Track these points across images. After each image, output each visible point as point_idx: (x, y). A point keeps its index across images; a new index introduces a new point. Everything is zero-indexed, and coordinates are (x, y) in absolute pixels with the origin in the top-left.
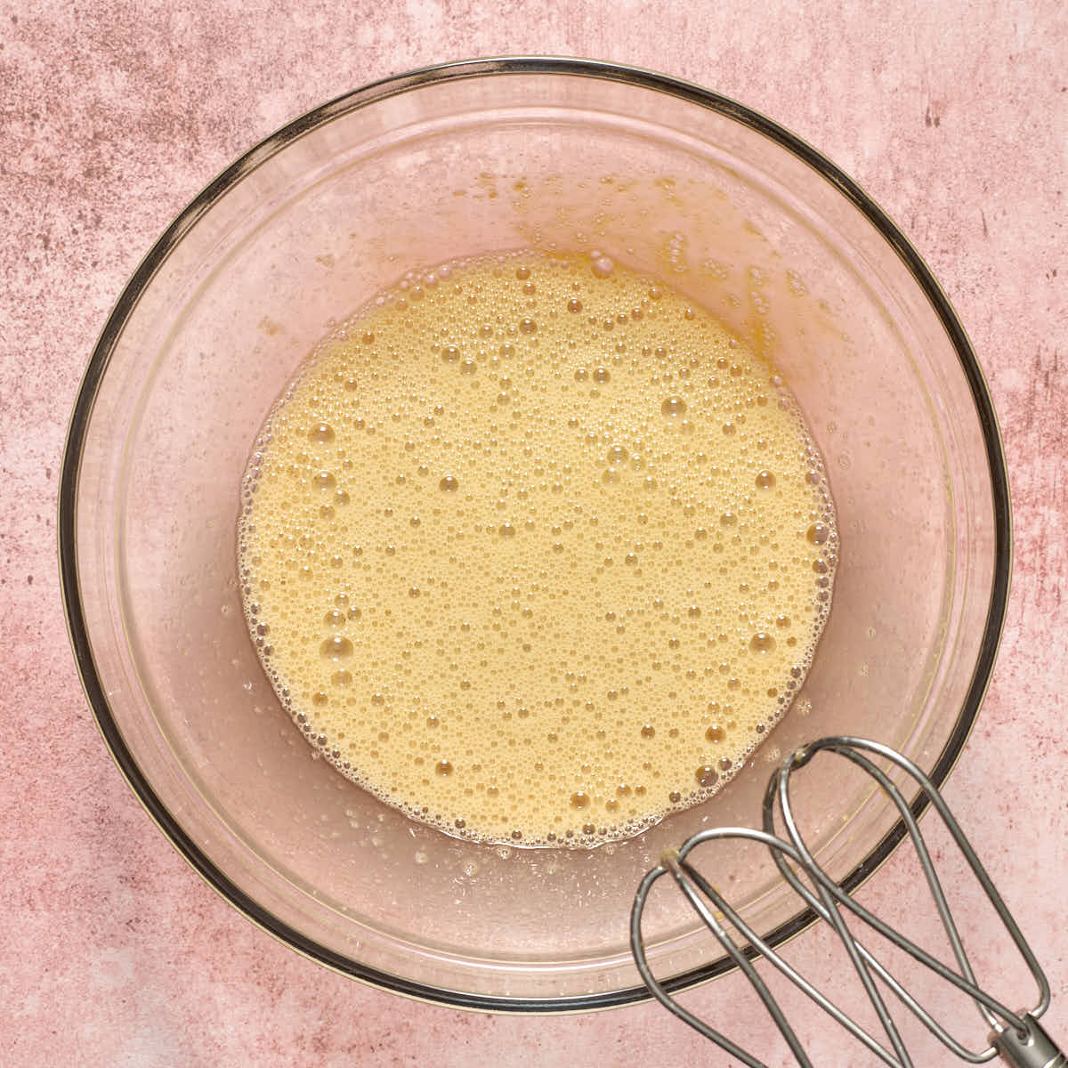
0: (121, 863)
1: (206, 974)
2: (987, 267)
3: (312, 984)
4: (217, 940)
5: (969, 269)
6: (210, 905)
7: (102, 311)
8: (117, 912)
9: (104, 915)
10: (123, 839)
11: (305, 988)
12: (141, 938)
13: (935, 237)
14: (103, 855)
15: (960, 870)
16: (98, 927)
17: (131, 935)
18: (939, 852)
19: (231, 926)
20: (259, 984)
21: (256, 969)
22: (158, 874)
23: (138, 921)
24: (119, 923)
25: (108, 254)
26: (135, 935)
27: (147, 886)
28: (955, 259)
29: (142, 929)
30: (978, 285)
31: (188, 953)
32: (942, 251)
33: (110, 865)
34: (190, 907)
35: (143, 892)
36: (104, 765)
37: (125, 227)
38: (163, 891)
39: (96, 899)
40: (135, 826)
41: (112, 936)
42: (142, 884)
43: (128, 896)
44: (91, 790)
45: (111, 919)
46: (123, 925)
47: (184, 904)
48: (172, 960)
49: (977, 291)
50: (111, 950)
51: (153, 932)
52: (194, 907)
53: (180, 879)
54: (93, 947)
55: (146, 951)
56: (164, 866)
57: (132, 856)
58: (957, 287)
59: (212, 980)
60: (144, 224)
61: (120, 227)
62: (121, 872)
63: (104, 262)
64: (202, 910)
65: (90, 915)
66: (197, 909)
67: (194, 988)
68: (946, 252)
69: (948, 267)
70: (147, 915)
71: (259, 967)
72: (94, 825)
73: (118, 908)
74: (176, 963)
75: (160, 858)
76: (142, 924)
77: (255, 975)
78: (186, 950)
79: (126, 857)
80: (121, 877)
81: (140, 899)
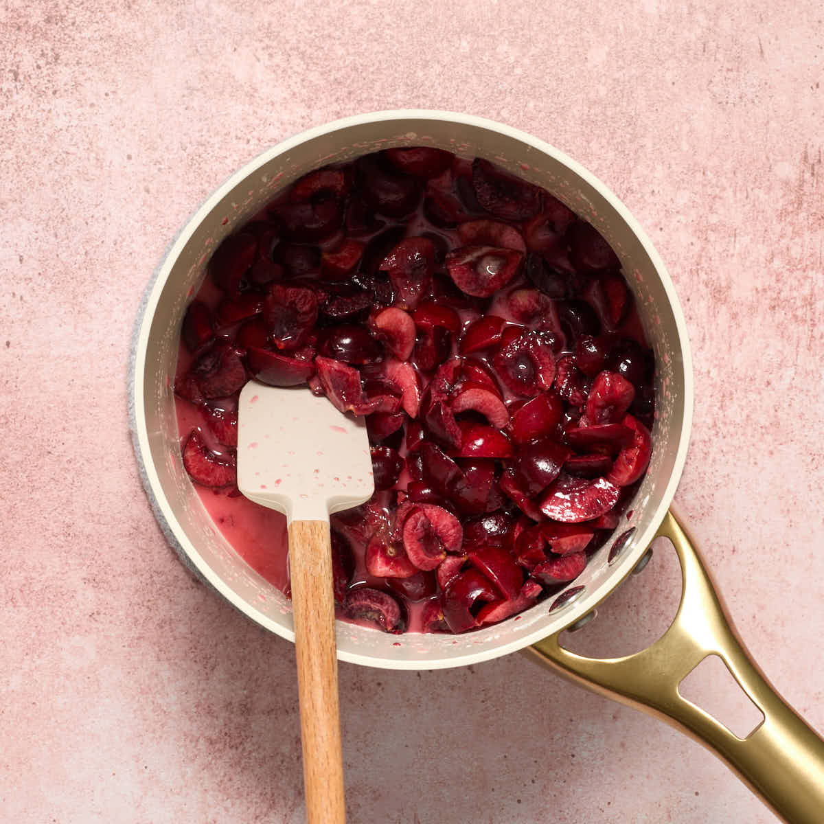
0: (84, 568)
1: (154, 654)
2: (764, 81)
3: (238, 660)
4: (162, 627)
5: (749, 83)
6: (156, 599)
7: (61, 130)
8: (82, 607)
9: (72, 609)
10: (86, 548)
11: (232, 664)
12: (101, 627)
13: (722, 59)
14: (70, 562)
15: (750, 561)
16: (67, 619)
17: (94, 625)
18: (734, 548)
19: (173, 617)
20: (195, 661)
21: (193, 650)
22: (114, 576)
23: (98, 614)
24: (85, 615)
25: (65, 85)
26: (96, 625)
27: (105, 585)
28: (739, 76)
29: (102, 620)
30: (757, 96)
31: (139, 638)
32: (728, 70)
33: (76, 569)
34: (140, 602)
35: (102, 590)
36: (70, 491)
37: (78, 63)
38: (118, 589)
39: (65, 597)
40: (95, 538)
41: (78, 626)
42: (101, 584)
43: (90, 593)
44: (59, 510)
45: (77, 613)
46: (87, 617)
47: (136, 599)
48: (126, 644)
49: (756, 101)
50: (77, 637)
51: (111, 622)
52: (143, 602)
53: (131, 579)
54: (63, 635)
55: (106, 637)
56: (119, 570)
57: (94, 562)
58: (741, 98)
59: (159, 660)
60: (94, 60)
61: (75, 62)
62: (84, 575)
63: (62, 90)
64: (149, 604)
65: (60, 610)
66: (145, 604)
67: (144, 666)
68: (731, 70)
69: (733, 81)
70: (106, 608)
71: (196, 649)
72: (62, 538)
73: (83, 604)
74: (129, 646)
75: (115, 563)
76: (102, 616)
77: (192, 656)
78: (136, 636)
79: (88, 563)
80: (85, 579)
81: (101, 596)
